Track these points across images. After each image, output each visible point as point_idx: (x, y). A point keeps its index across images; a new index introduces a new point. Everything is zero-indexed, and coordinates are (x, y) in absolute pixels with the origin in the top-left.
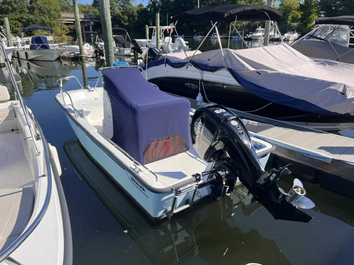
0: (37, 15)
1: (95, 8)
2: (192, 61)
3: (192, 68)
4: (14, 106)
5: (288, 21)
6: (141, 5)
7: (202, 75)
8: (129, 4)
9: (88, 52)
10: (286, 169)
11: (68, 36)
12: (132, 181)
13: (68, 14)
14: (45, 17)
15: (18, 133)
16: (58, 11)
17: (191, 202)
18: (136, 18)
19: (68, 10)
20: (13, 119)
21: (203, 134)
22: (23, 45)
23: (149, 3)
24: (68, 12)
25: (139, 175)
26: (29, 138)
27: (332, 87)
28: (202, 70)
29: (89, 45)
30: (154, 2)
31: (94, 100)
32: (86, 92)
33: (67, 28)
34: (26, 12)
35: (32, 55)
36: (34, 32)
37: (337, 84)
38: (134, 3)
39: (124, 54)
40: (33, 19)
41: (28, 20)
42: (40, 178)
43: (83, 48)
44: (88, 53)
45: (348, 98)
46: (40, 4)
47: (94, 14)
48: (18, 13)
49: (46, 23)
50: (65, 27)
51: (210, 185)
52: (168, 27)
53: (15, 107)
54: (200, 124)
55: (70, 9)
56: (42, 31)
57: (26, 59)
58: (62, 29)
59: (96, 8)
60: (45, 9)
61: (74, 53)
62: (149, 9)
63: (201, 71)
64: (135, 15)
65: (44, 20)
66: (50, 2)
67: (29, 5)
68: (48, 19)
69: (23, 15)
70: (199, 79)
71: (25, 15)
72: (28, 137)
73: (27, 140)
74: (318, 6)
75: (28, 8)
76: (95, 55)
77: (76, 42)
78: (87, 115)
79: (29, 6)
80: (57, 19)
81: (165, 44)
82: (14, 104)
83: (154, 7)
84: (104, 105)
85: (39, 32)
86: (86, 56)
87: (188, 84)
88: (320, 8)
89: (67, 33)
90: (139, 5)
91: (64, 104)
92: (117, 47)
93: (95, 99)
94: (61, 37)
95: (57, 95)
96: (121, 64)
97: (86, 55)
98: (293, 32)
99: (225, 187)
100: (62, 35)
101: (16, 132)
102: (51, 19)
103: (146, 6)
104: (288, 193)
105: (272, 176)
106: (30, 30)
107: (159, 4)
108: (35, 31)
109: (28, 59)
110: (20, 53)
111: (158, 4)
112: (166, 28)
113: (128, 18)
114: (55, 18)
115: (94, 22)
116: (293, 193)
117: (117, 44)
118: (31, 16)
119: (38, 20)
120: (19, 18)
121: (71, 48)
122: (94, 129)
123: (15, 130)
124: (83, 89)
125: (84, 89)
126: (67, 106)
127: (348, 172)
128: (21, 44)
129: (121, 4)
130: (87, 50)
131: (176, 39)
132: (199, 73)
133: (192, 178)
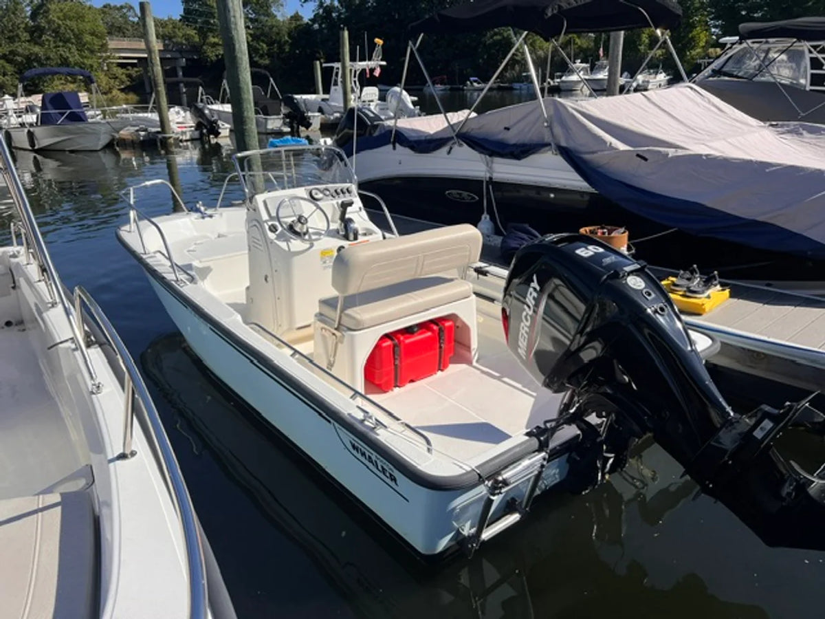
0: (49, 45)
1: (187, 25)
2: (465, 134)
3: (464, 151)
4: (9, 261)
5: (640, 45)
6: (296, 17)
7: (491, 168)
8: (269, 15)
9: (179, 127)
10: (807, 407)
11: (126, 94)
12: (355, 452)
13: (124, 41)
14: (70, 49)
15: (24, 330)
16: (99, 35)
17: (523, 506)
18: (287, 49)
19: (124, 33)
20: (10, 294)
21: (544, 318)
22: (20, 114)
23: (316, 12)
24: (125, 37)
25: (378, 437)
26: (61, 343)
28: (490, 156)
29: (182, 112)
30: (328, 9)
31: (215, 238)
32: (196, 219)
33: (123, 74)
34: (23, 39)
35: (45, 138)
36: (43, 85)
38: (280, 13)
39: (267, 129)
40: (41, 54)
41: (28, 58)
42: (111, 465)
43: (168, 119)
44: (180, 130)
46: (57, 20)
47: (186, 39)
48: (3, 42)
49: (73, 63)
50: (119, 72)
51: (567, 455)
52: (369, 63)
53: (13, 263)
54: (535, 289)
55: (128, 30)
56: (62, 84)
57: (30, 148)
58: (111, 76)
59: (191, 26)
60: (68, 31)
61: (145, 130)
62: (316, 26)
63: (487, 157)
64: (283, 40)
65: (68, 57)
66: (81, 15)
67: (30, 21)
68: (76, 54)
69: (17, 47)
70: (484, 179)
71: (21, 46)
72: (58, 341)
73: (57, 349)
74: (709, 9)
75: (26, 29)
76: (197, 134)
77: (151, 105)
78: (204, 278)
79: (29, 25)
80: (99, 54)
81: (364, 103)
82: (9, 254)
83: (328, 21)
84: (250, 250)
85: (57, 86)
86: (177, 136)
87: (454, 192)
88: (713, 13)
89: (122, 87)
90: (292, 17)
91: (143, 252)
93: (219, 236)
94: (110, 96)
95: (123, 228)
96: (289, 144)
97: (177, 134)
98: (655, 70)
99: (604, 456)
100: (111, 92)
101: (17, 328)
102: (85, 55)
103: (309, 18)
104: (813, 475)
105: (761, 428)
106: (34, 83)
107: (341, 14)
108: (45, 84)
109: (36, 148)
110: (14, 134)
111: (337, 14)
112: (363, 65)
113: (267, 46)
114: (92, 52)
115: (187, 60)
118: (36, 49)
119: (51, 56)
120: (7, 53)
121: (139, 119)
122: (234, 314)
123: (14, 324)
124: (187, 211)
125: (189, 211)
126: (153, 255)
128: (15, 113)
129: (250, 16)
130: (178, 123)
131: (389, 92)
132: (484, 163)
133: (527, 441)
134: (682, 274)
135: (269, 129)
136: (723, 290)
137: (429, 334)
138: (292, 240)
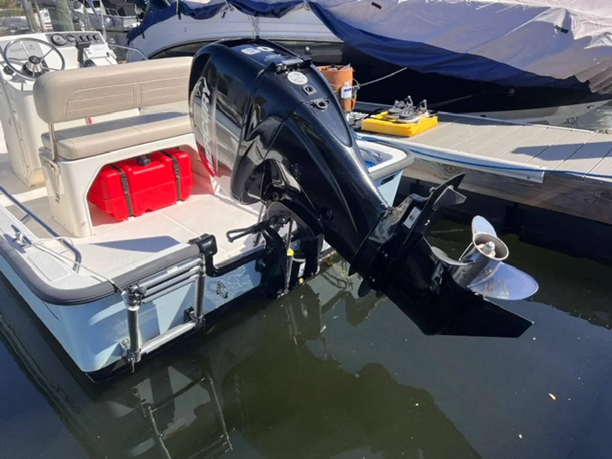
3: (235, 14)
7: (257, 27)
10: (449, 190)
27: (539, 18)
28: (255, 16)
37: (549, 10)
45: (576, 37)
54: (206, 94)
63: (253, 17)
70: (252, 38)
92: (108, 15)
99: (294, 261)
104: (457, 260)
105: (411, 217)
116: (474, 259)
117: (108, 9)
127: (585, 200)
132: (251, 23)
133: (188, 247)
134: (397, 104)
135: (125, 28)
136: (431, 117)
137: (162, 166)
138: (27, 81)
